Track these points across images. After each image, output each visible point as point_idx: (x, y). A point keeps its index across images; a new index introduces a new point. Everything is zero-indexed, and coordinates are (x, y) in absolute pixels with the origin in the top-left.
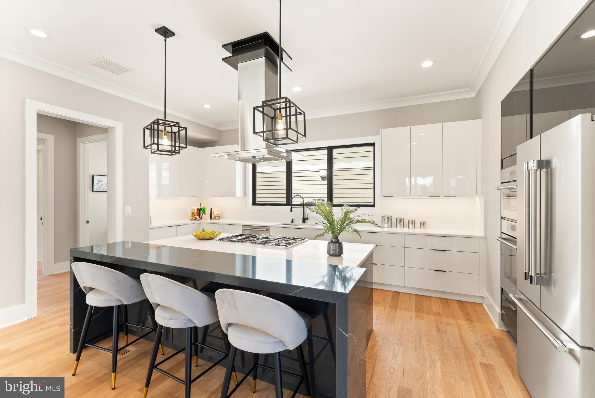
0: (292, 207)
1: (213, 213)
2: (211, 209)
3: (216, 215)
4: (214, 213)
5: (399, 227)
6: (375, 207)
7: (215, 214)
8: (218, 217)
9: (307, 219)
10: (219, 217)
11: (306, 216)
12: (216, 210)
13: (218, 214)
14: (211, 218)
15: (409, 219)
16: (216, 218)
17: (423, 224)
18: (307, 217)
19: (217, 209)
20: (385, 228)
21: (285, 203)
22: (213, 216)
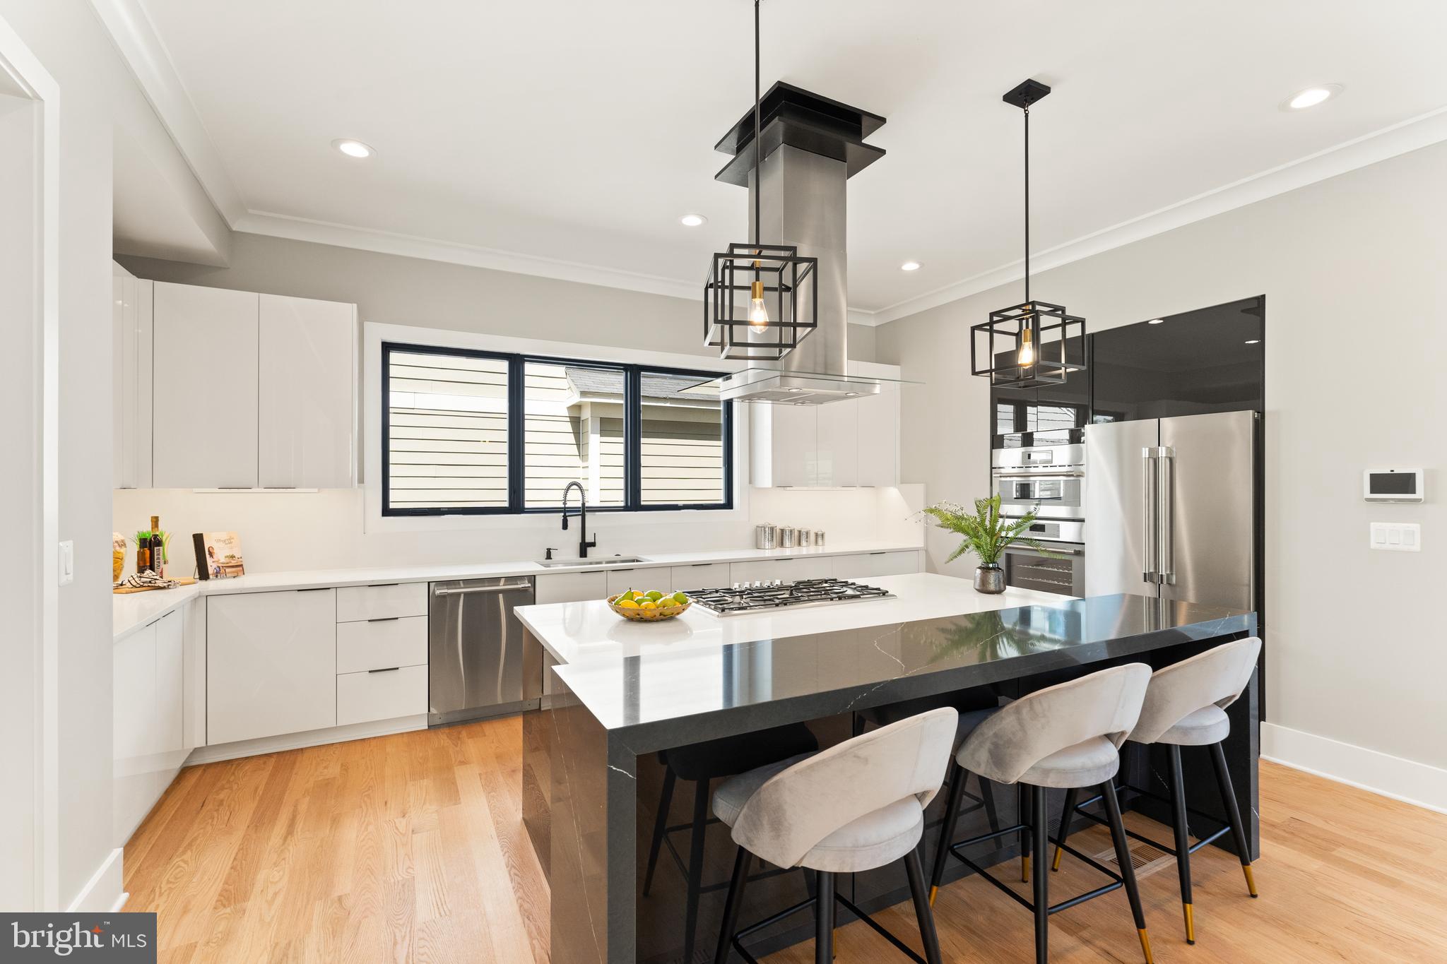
0: (567, 514)
1: (211, 554)
2: (198, 540)
3: (223, 560)
4: (215, 551)
5: (787, 546)
6: (732, 508)
7: (219, 555)
8: (237, 568)
9: (593, 544)
10: (241, 566)
11: (589, 539)
12: (219, 541)
13: (233, 557)
14: (203, 574)
15: (799, 529)
16: (228, 570)
17: (819, 536)
18: (593, 541)
19: (224, 536)
20: (767, 551)
21: (506, 504)
22: (215, 565)
